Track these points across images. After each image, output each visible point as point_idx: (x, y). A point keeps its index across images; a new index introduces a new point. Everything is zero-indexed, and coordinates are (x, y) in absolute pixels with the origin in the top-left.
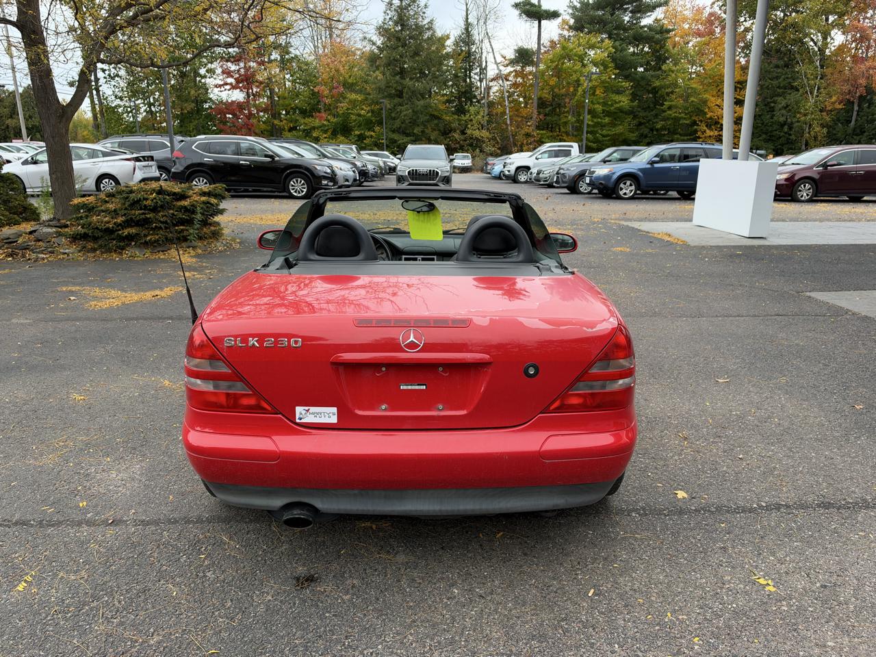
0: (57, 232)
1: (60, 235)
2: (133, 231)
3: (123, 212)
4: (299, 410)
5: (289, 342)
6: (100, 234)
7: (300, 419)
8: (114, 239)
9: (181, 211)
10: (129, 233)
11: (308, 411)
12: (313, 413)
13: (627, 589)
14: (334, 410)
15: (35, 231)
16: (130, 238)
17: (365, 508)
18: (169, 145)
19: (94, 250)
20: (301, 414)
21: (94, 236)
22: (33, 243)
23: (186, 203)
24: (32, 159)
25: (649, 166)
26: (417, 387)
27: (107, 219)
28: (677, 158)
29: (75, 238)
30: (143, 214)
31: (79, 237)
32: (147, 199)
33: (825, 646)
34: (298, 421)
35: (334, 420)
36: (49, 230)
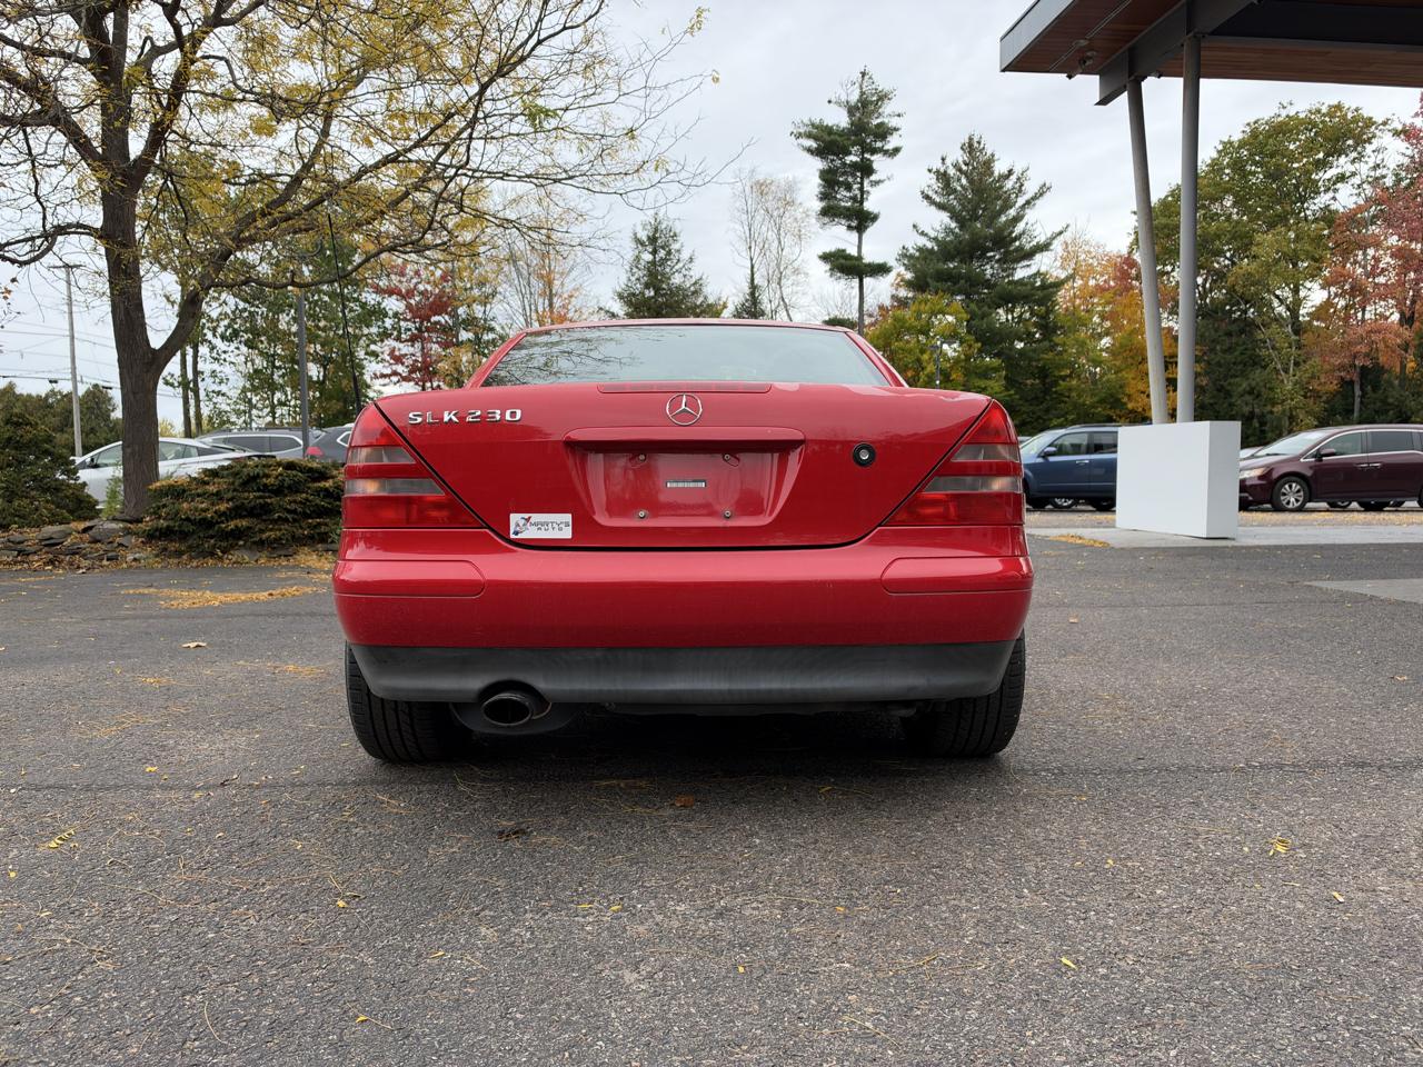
0: (125, 528)
1: (129, 533)
2: (244, 523)
3: (230, 495)
4: (515, 518)
5: (503, 415)
6: (191, 528)
7: (516, 533)
8: (212, 537)
9: (319, 495)
10: (236, 526)
11: (528, 520)
12: (535, 524)
13: (1040, 839)
14: (568, 517)
15: (90, 528)
16: (238, 534)
17: (613, 688)
18: (301, 442)
19: (179, 554)
20: (518, 525)
21: (181, 532)
22: (87, 545)
23: (328, 484)
24: (92, 460)
25: (1040, 460)
26: (692, 485)
27: (203, 506)
28: (1083, 448)
29: (151, 537)
30: (260, 497)
31: (158, 533)
32: (267, 476)
33: (1374, 890)
34: (512, 536)
35: (567, 533)
36: (114, 525)
